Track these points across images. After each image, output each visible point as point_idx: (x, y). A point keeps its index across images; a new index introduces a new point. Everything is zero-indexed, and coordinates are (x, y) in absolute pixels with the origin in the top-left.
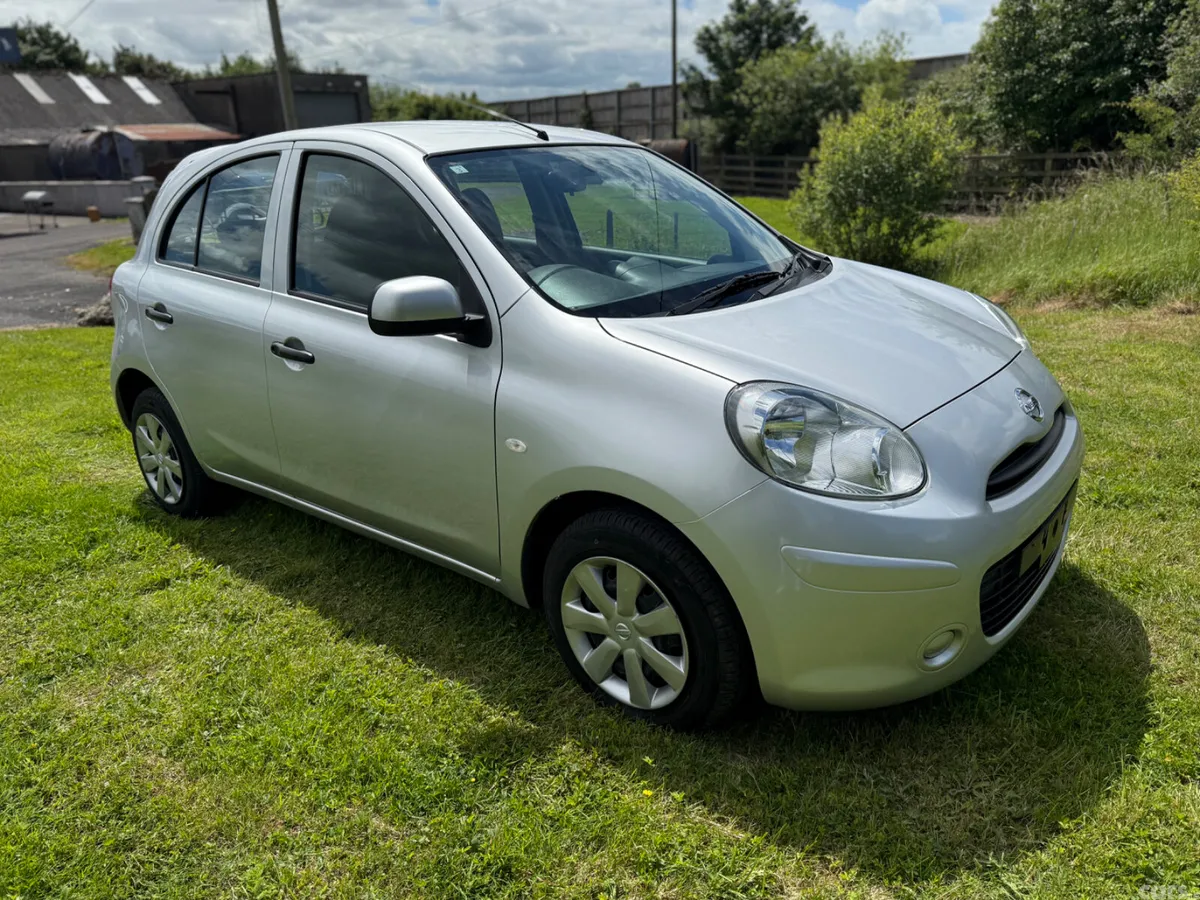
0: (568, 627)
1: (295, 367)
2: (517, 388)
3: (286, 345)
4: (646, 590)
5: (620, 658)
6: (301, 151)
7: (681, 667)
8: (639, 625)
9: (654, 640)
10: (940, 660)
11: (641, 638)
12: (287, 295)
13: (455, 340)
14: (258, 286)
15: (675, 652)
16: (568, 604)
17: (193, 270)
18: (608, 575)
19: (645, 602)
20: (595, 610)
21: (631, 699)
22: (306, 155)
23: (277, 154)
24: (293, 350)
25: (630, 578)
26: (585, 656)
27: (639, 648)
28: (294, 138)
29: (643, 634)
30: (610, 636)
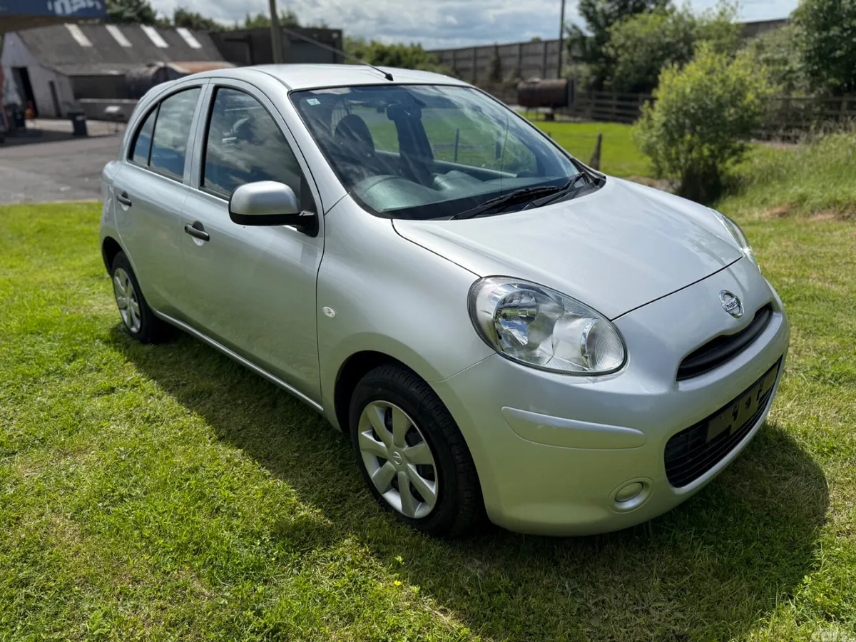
0: (363, 450)
1: (199, 242)
2: (333, 269)
3: (193, 227)
4: (411, 430)
5: (396, 478)
6: (214, 85)
7: (433, 489)
8: (408, 455)
9: (418, 467)
10: (629, 504)
11: (409, 465)
12: (198, 190)
14: (181, 182)
15: (430, 478)
16: (363, 433)
17: (146, 168)
18: (388, 414)
19: (411, 438)
20: (380, 440)
21: (403, 508)
22: (217, 88)
23: (199, 87)
24: (197, 230)
25: (402, 419)
26: (374, 472)
27: (407, 470)
28: (210, 76)
29: (410, 462)
30: (389, 460)
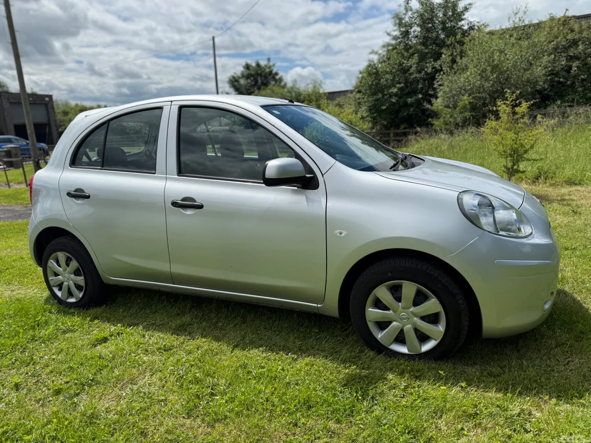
0: (369, 321)
1: (189, 212)
2: (337, 206)
3: (181, 201)
5: (402, 331)
6: (178, 106)
7: (441, 329)
8: (414, 312)
9: (423, 318)
11: (415, 319)
12: (177, 177)
13: (296, 188)
14: (155, 173)
15: (437, 322)
16: (370, 310)
17: (101, 169)
18: (396, 290)
19: (418, 300)
20: (388, 309)
21: (408, 350)
22: (181, 108)
23: (161, 108)
24: (187, 204)
25: (410, 289)
26: (379, 334)
27: (414, 323)
28: (171, 100)
29: (416, 317)
30: (395, 321)
